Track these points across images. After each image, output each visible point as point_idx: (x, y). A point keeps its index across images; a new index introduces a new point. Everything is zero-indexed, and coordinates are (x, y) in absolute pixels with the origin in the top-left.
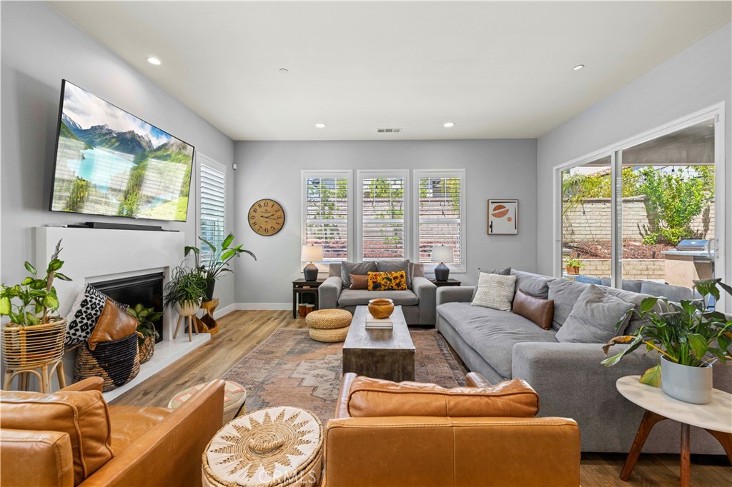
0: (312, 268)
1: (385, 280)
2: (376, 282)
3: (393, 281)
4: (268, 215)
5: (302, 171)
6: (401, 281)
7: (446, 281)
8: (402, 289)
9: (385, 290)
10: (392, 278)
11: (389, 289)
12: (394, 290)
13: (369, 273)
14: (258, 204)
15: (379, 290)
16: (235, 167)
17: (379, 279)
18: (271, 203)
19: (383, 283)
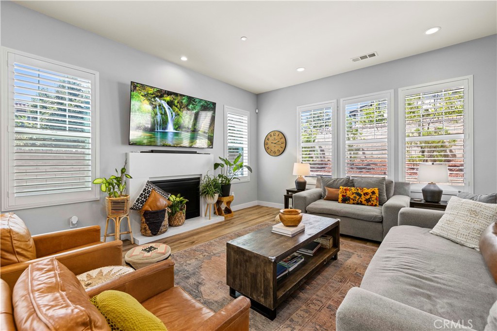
0: (301, 180)
1: (354, 195)
2: (345, 196)
3: (363, 196)
4: (275, 142)
5: (298, 107)
6: (371, 198)
7: (438, 202)
8: (372, 205)
9: (354, 204)
10: (362, 193)
11: (358, 204)
12: (364, 205)
13: (341, 187)
14: (270, 135)
15: (348, 203)
16: (257, 111)
17: (349, 193)
18: (277, 133)
19: (352, 197)
